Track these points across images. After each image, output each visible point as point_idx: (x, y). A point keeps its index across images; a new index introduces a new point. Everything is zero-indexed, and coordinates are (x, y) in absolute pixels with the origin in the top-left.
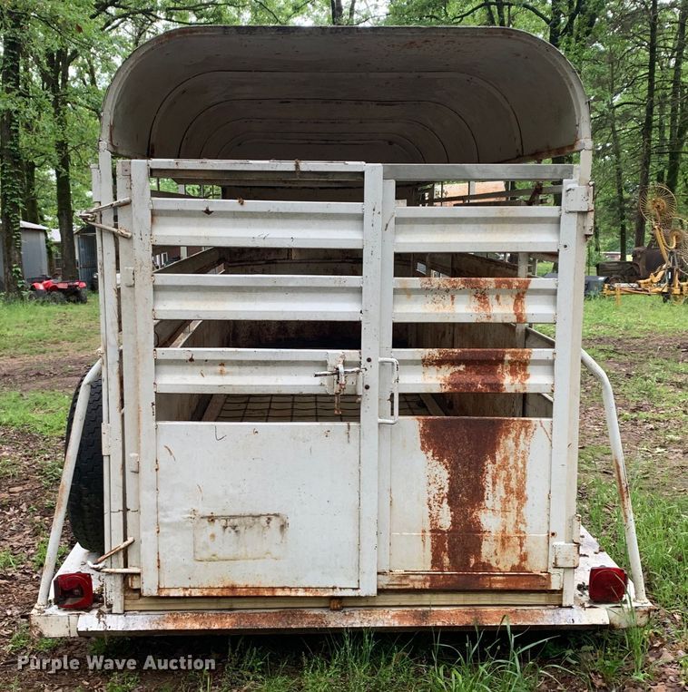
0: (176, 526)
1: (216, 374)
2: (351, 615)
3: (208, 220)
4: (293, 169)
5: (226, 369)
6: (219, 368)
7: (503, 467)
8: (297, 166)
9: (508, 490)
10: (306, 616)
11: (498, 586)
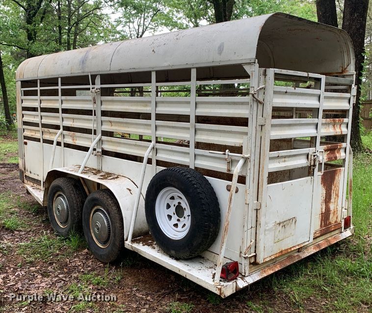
0: (270, 230)
1: (283, 162)
2: (304, 252)
3: (287, 96)
4: (307, 76)
5: (286, 159)
6: (284, 159)
7: (335, 187)
8: (308, 74)
9: (336, 195)
10: (295, 257)
11: (333, 229)
